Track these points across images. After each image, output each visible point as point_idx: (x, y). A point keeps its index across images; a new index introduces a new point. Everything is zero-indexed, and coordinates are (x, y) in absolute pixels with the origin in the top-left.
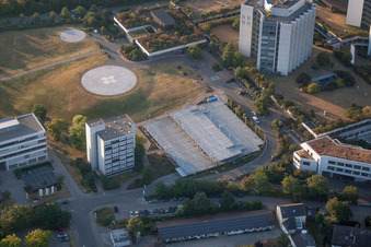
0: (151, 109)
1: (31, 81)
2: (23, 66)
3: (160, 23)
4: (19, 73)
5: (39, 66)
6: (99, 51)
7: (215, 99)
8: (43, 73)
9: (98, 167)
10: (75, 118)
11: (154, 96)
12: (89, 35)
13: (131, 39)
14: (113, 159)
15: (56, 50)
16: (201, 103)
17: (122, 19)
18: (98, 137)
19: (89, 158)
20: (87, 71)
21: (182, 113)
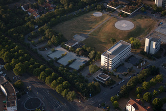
0: (146, 31)
1: (98, 32)
2: (91, 28)
3: (125, 3)
4: (92, 31)
5: (96, 26)
6: (111, 17)
7: (162, 23)
8: (100, 28)
9: (149, 53)
10: (131, 39)
11: (142, 27)
12: (103, 13)
13: (119, 11)
14: (156, 48)
15: (97, 20)
16: (159, 25)
17: (112, 5)
18: (152, 41)
19: (145, 50)
20: (114, 24)
21: (158, 30)
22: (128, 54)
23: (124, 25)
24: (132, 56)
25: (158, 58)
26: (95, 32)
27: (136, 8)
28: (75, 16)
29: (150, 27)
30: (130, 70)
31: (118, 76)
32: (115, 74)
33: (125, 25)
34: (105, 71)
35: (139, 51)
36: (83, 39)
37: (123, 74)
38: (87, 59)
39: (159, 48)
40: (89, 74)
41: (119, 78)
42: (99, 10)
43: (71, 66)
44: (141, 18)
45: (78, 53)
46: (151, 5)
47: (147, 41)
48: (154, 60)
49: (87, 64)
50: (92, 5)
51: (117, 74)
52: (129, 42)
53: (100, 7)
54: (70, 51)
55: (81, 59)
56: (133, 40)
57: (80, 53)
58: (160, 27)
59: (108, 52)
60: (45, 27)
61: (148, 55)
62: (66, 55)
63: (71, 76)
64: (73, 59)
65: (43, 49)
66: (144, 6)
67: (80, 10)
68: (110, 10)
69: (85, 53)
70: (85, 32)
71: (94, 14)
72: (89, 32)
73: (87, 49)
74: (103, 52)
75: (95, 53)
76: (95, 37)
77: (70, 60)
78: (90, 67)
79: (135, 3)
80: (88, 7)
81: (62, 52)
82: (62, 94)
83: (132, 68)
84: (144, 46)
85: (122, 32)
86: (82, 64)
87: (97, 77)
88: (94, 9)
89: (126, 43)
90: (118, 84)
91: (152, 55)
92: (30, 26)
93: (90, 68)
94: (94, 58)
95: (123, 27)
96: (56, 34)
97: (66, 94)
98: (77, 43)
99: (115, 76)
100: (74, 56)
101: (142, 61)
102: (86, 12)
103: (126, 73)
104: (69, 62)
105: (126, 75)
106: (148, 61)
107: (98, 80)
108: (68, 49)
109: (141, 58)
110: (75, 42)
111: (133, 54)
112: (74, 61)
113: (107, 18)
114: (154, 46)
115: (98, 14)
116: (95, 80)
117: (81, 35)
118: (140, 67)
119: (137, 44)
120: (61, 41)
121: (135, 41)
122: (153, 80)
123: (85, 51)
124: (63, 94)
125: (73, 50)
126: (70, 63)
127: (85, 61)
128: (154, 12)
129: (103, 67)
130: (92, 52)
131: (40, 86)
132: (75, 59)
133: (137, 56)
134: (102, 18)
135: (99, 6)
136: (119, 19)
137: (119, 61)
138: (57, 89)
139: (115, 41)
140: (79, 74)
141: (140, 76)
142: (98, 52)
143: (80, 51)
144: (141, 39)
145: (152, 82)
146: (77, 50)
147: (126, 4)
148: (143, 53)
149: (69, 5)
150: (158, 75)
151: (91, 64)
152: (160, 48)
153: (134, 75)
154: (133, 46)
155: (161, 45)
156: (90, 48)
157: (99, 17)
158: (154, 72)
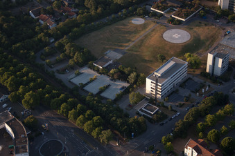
0: (208, 43)
1: (140, 46)
2: (129, 41)
3: (176, 5)
4: (131, 44)
5: (137, 38)
6: (158, 25)
7: (230, 32)
8: (142, 41)
9: (213, 74)
10: (187, 55)
11: (202, 38)
12: (146, 19)
13: (168, 16)
14: (223, 67)
15: (137, 30)
16: (226, 35)
17: (158, 8)
18: (216, 58)
19: (208, 70)
20: (162, 35)
21: (224, 41)
22: (183, 77)
23: (176, 36)
24: (189, 78)
25: (226, 81)
26: (135, 46)
27: (192, 12)
28: (106, 25)
29: (213, 39)
30: (188, 99)
31: (171, 107)
32: (165, 104)
33: (178, 36)
34: (152, 100)
35: (198, 72)
36: (119, 56)
37: (177, 104)
38: (126, 85)
39: (226, 68)
40: (130, 105)
41: (172, 110)
42: (140, 15)
43: (103, 95)
44: (199, 26)
45: (113, 76)
46: (213, 8)
47: (210, 57)
48: (221, 83)
49: (126, 91)
50: (130, 8)
51: (169, 104)
52: (185, 60)
53: (141, 11)
54: (101, 73)
55: (118, 85)
56: (190, 56)
57: (115, 76)
58: (227, 37)
59: (156, 73)
60: (64, 40)
61: (211, 77)
62: (95, 79)
63: (104, 109)
64: (105, 84)
65: (63, 71)
66: (203, 9)
67: (113, 16)
68: (155, 14)
69: (123, 76)
70: (121, 46)
71: (133, 21)
72: (126, 46)
73: (126, 71)
74: (148, 74)
75: (138, 76)
76: (135, 53)
77: (102, 86)
78: (131, 95)
79: (191, 5)
80: (124, 11)
81: (90, 75)
82: (92, 134)
83: (190, 95)
84: (206, 64)
85: (173, 46)
86: (119, 92)
87: (141, 110)
88: (133, 14)
89: (180, 60)
90: (171, 119)
91: (217, 77)
92: (43, 39)
93: (131, 97)
94: (135, 82)
95: (174, 39)
96: (80, 49)
97: (99, 134)
98: (111, 62)
99: (167, 107)
100: (107, 80)
101: (203, 86)
102: (121, 19)
103: (182, 103)
104: (101, 89)
105: (181, 106)
106: (212, 85)
107: (143, 113)
108: (98, 70)
109: (202, 81)
110: (107, 60)
111: (191, 76)
112: (107, 87)
113: (152, 26)
114: (220, 65)
115: (138, 21)
116: (138, 114)
117: (116, 50)
118: (201, 95)
119: (195, 62)
120: (88, 60)
121: (192, 58)
122: (220, 112)
123: (122, 73)
124: (94, 134)
125: (105, 71)
126: (102, 91)
127: (123, 88)
128: (217, 17)
129: (148, 95)
130: (133, 75)
131: (61, 124)
132: (109, 85)
133: (196, 79)
134: (144, 26)
135: (139, 10)
136: (168, 28)
137: (171, 86)
138: (85, 128)
139: (165, 59)
140: (114, 106)
141: (201, 106)
142: (142, 75)
143: (115, 72)
144: (200, 54)
145: (220, 115)
146: (112, 71)
147: (177, 7)
148: (204, 74)
149: (97, 8)
150: (228, 105)
151: (132, 90)
152: (229, 67)
153: (193, 106)
154: (191, 65)
155: (230, 63)
156: (129, 68)
157: (140, 25)
158: (221, 101)
